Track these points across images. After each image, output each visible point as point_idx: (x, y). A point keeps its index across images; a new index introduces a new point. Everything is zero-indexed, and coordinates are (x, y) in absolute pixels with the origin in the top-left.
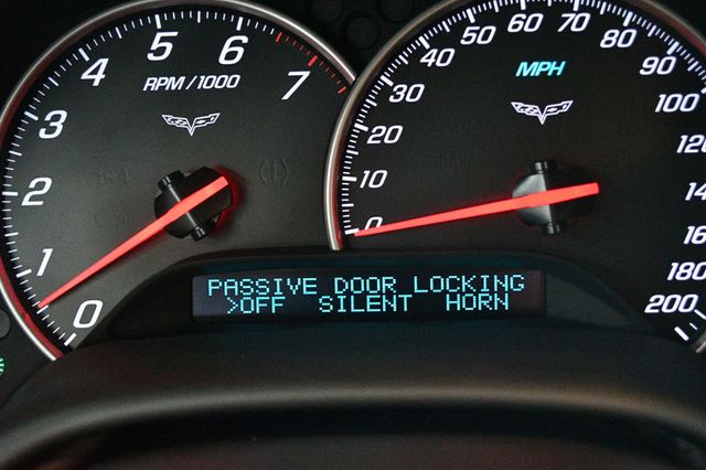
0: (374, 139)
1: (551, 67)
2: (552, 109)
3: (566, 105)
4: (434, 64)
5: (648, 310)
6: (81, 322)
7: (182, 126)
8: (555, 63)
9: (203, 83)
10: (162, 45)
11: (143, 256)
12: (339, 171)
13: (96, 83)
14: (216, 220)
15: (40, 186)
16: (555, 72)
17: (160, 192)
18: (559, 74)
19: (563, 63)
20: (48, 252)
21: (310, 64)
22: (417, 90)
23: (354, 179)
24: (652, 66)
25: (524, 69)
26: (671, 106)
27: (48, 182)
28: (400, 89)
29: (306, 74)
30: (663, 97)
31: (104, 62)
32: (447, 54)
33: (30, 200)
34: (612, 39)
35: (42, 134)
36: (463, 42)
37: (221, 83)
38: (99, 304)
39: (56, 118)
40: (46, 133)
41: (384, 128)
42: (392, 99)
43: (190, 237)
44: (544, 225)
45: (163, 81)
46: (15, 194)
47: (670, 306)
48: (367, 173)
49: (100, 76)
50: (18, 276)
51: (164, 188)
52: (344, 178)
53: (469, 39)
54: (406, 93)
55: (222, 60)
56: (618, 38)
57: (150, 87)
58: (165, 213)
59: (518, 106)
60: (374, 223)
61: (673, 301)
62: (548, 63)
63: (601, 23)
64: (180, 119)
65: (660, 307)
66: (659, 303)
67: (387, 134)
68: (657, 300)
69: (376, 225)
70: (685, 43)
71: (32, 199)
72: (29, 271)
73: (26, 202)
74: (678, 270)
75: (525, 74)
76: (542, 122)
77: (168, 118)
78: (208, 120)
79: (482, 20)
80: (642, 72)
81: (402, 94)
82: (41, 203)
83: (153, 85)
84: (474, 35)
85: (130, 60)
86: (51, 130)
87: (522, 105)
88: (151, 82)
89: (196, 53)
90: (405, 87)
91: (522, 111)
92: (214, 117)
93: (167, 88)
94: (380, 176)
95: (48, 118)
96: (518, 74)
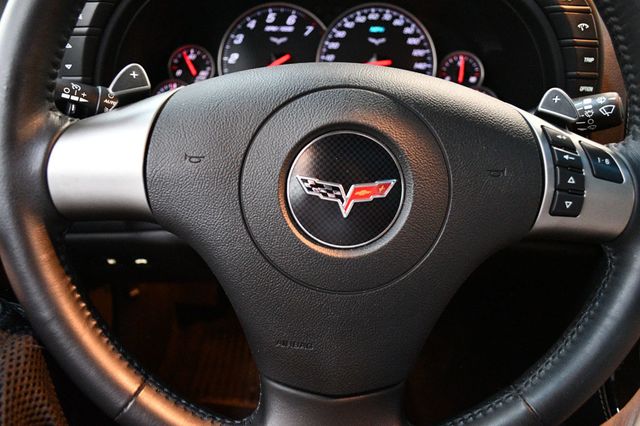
3: (384, 40)
8: (382, 28)
9: (282, 29)
10: (271, 18)
18: (383, 31)
19: (384, 28)
21: (313, 25)
24: (408, 31)
30: (409, 39)
34: (397, 23)
36: (356, 21)
57: (266, 30)
63: (394, 18)
64: (275, 39)
70: (417, 25)
75: (372, 31)
76: (377, 44)
77: (272, 39)
78: (284, 40)
79: (363, 14)
80: (404, 32)
83: (268, 29)
85: (262, 23)
87: (371, 39)
89: (281, 20)
93: (272, 30)
96: (370, 31)
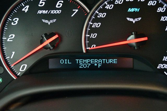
0: (94, 26)
1: (136, 10)
2: (136, 20)
3: (140, 19)
4: (108, 8)
5: (158, 68)
6: (22, 70)
7: (47, 22)
8: (137, 9)
9: (52, 12)
10: (42, 2)
11: (37, 54)
12: (86, 34)
13: (26, 12)
14: (55, 45)
15: (12, 36)
16: (137, 11)
17: (42, 38)
18: (138, 11)
19: (139, 9)
20: (14, 53)
21: (78, 8)
22: (104, 14)
23: (89, 36)
24: (160, 10)
25: (130, 10)
26: (164, 19)
27: (14, 35)
28: (100, 14)
29: (77, 10)
30: (162, 17)
31: (28, 6)
32: (112, 6)
33: (9, 40)
35: (12, 24)
36: (115, 3)
37: (56, 12)
38: (26, 65)
39: (16, 20)
40: (13, 23)
41: (96, 23)
42: (98, 17)
43: (49, 49)
44: (134, 47)
45: (42, 11)
46: (6, 38)
47: (163, 67)
48: (92, 34)
49: (27, 10)
50: (6, 58)
51: (43, 37)
52: (87, 35)
53: (117, 2)
54: (102, 15)
55: (57, 7)
56: (152, 3)
57: (39, 13)
58: (43, 43)
59: (128, 19)
60: (93, 46)
61: (164, 65)
62: (136, 9)
64: (46, 21)
65: (161, 67)
66: (161, 66)
67: (97, 25)
68: (160, 65)
69: (94, 47)
71: (10, 40)
72: (9, 57)
73: (8, 40)
74: (165, 58)
75: (130, 11)
76: (134, 23)
77: (43, 20)
78: (53, 21)
80: (158, 11)
81: (101, 15)
82: (12, 41)
83: (40, 12)
84: (118, 2)
86: (15, 23)
87: (129, 18)
88: (40, 11)
90: (101, 14)
91: (129, 20)
92: (55, 20)
93: (43, 13)
94: (95, 35)
95: (14, 20)
96: (128, 11)
